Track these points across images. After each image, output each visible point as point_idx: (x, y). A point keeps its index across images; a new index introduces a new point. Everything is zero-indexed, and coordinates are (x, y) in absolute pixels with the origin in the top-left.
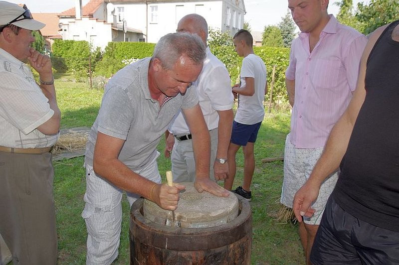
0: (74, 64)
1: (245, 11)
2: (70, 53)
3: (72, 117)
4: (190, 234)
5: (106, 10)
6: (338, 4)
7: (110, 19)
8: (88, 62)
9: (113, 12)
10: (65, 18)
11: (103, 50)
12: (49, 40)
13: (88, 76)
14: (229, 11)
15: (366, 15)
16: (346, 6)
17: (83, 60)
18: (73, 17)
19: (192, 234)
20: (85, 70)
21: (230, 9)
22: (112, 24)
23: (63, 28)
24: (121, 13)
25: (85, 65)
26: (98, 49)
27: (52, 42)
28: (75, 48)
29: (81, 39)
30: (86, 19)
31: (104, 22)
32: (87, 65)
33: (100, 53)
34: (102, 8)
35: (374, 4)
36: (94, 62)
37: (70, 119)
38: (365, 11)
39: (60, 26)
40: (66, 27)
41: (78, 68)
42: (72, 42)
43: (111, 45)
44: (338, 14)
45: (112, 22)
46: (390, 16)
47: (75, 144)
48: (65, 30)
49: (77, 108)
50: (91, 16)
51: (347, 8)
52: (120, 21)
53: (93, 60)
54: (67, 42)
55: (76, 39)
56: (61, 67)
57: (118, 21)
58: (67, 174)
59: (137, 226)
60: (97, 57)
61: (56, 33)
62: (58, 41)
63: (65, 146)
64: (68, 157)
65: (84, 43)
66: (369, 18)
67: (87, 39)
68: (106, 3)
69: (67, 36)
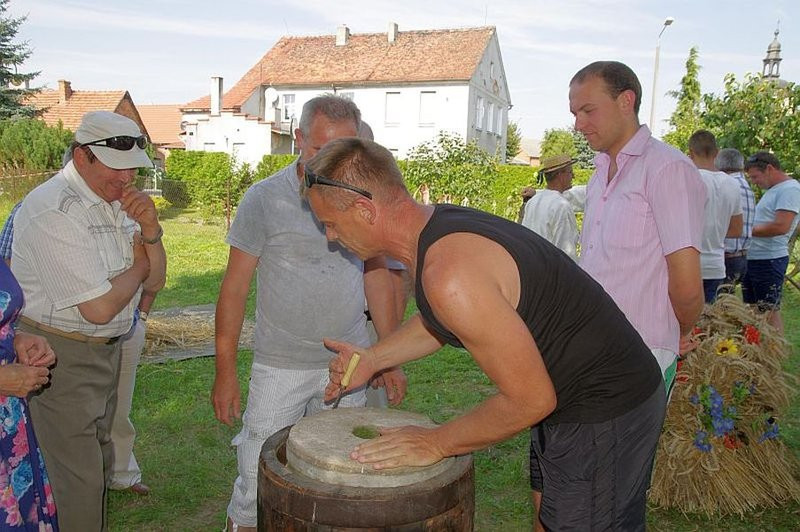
0: (201, 193)
1: (509, 102)
2: (196, 173)
3: (189, 287)
4: (355, 498)
5: (263, 100)
6: (675, 94)
7: (270, 115)
8: (227, 190)
9: (275, 103)
10: (193, 112)
11: (254, 168)
12: (162, 150)
13: (225, 214)
14: (481, 104)
15: (719, 115)
16: (690, 98)
17: (218, 185)
18: (206, 111)
19: (359, 498)
20: (221, 204)
21: (482, 101)
22: (272, 124)
23: (188, 129)
24: (290, 104)
25: (221, 196)
26: (246, 166)
27: (167, 153)
28: (205, 165)
29: (216, 149)
30: (228, 116)
31: (259, 120)
32: (225, 195)
33: (248, 174)
34: (257, 96)
35: (732, 98)
36: (238, 190)
37: (187, 291)
38: (717, 108)
39: (182, 127)
40: (192, 129)
41: (209, 200)
42: (201, 154)
43: (268, 159)
44: (674, 111)
45: (273, 120)
46: (760, 118)
47: (190, 334)
48: (191, 134)
49: (201, 271)
50: (237, 110)
51: (691, 102)
52: (287, 118)
53: (236, 187)
54: (192, 154)
55: (209, 149)
56: (178, 196)
57: (283, 119)
58: (173, 388)
59: (267, 478)
60: (243, 181)
61: (175, 139)
62: (178, 151)
63: (174, 338)
64: (177, 357)
65: (221, 157)
66: (724, 121)
67: (228, 150)
68: (264, 87)
69: (194, 145)
